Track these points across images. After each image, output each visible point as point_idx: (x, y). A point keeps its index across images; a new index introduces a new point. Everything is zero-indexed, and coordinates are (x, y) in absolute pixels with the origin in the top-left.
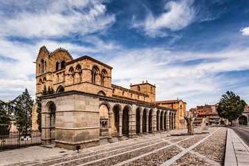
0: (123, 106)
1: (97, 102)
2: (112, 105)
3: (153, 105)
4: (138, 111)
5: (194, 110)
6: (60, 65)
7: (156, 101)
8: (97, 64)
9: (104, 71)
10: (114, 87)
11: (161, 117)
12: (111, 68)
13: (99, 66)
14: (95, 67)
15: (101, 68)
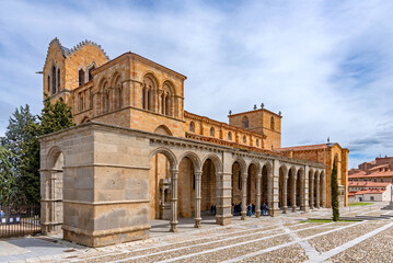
0: (202, 156)
1: (145, 147)
2: (179, 153)
3: (271, 155)
4: (237, 166)
5: (370, 165)
6: (87, 75)
7: (282, 146)
8: (153, 70)
9: (168, 83)
10: (194, 119)
11: (290, 180)
12: (183, 78)
13: (157, 73)
14: (150, 76)
15: (161, 77)
